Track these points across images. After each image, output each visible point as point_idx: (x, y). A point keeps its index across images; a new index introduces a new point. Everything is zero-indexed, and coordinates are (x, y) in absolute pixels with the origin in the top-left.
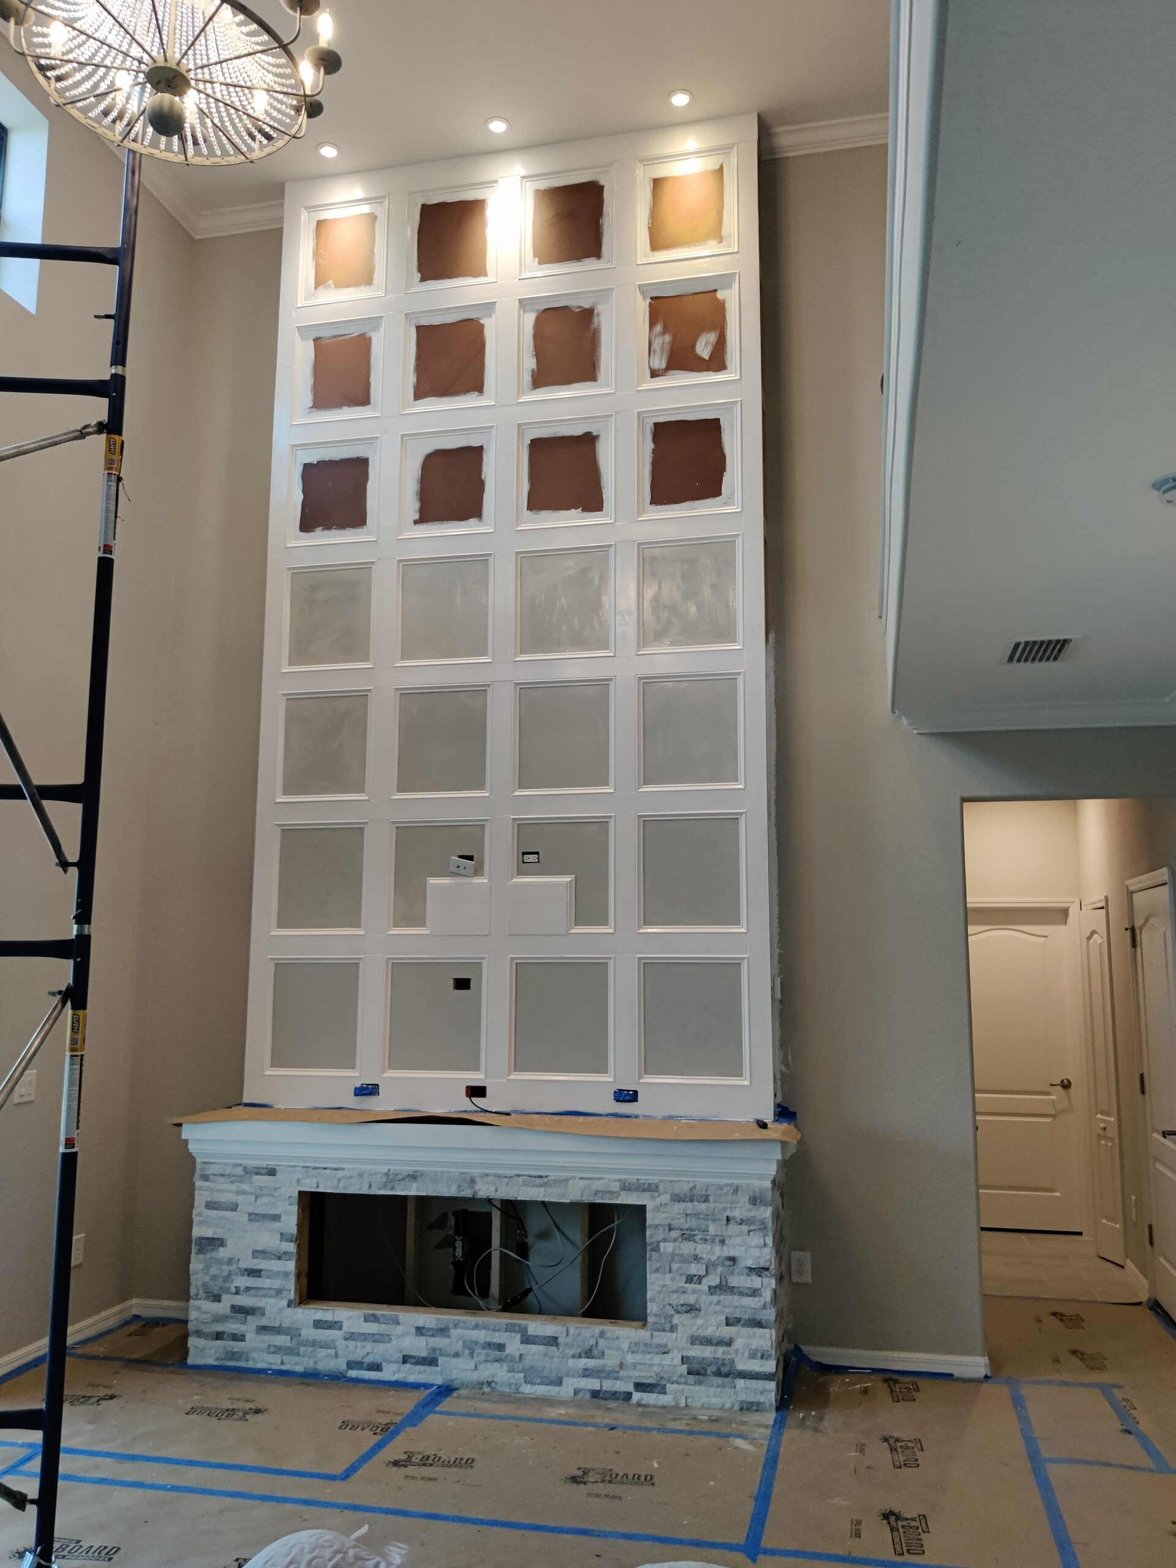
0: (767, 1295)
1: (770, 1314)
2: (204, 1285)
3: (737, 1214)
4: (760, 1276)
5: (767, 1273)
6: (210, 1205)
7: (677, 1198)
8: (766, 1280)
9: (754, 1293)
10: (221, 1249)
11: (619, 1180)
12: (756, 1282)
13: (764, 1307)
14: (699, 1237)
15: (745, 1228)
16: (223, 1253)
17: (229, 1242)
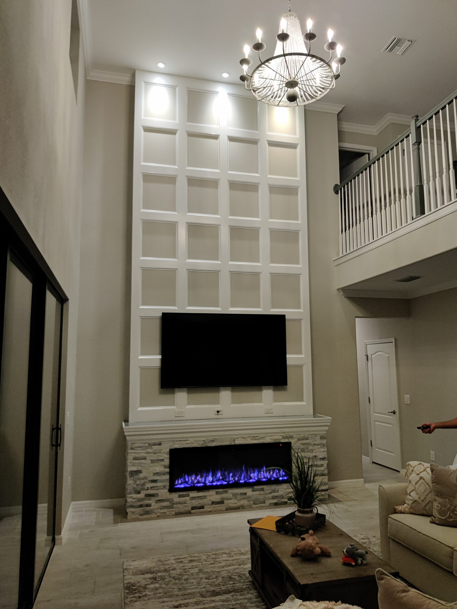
0: (325, 466)
1: (326, 472)
2: (134, 488)
3: (317, 442)
4: (323, 460)
5: (325, 459)
6: (135, 459)
7: (299, 440)
8: (325, 461)
9: (322, 465)
10: (140, 474)
11: (282, 436)
12: (322, 462)
13: (325, 469)
14: (306, 451)
15: (319, 446)
16: (141, 475)
17: (143, 472)
